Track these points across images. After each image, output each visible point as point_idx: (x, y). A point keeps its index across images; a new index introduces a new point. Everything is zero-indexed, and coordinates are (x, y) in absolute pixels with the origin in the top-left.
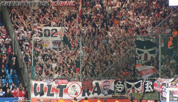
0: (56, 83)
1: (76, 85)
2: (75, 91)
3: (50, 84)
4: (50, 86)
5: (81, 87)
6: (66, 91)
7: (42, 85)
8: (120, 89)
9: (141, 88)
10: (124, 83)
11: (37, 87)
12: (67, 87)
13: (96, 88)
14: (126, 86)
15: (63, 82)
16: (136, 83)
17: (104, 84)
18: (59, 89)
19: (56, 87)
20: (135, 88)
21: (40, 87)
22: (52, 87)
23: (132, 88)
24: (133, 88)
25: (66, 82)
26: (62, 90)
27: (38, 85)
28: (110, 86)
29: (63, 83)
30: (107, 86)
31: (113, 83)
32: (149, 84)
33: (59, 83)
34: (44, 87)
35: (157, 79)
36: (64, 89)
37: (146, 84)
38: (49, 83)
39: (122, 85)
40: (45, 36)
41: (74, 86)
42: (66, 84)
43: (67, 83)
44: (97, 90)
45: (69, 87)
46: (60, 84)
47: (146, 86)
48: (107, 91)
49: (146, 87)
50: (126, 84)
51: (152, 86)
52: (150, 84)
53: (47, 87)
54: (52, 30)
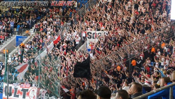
1: (35, 89)
2: (33, 94)
3: (16, 87)
12: (28, 91)
15: (26, 87)
18: (23, 92)
19: (21, 90)
22: (18, 90)
40: (93, 38)
41: (33, 91)
45: (30, 91)
53: (14, 89)
54: (98, 34)
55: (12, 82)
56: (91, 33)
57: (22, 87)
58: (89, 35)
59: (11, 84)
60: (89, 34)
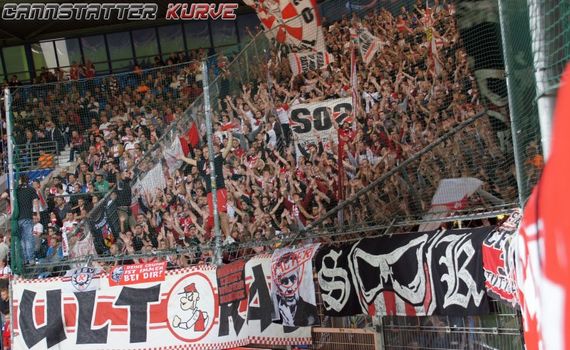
0: (112, 284)
1: (198, 281)
2: (194, 308)
3: (87, 288)
4: (86, 298)
5: (216, 292)
6: (161, 315)
7: (54, 297)
8: (336, 294)
9: (423, 285)
10: (349, 257)
11: (35, 304)
12: (161, 297)
13: (257, 295)
14: (357, 279)
15: (141, 276)
16: (397, 254)
17: (279, 271)
18: (128, 307)
19: (114, 301)
20: (396, 285)
21: (45, 304)
22: (97, 300)
23: (380, 286)
24: (388, 287)
25: (155, 274)
26: (141, 309)
27: (36, 298)
28: (299, 283)
29: (141, 280)
30: (290, 283)
31: (309, 266)
32: (457, 255)
33: (126, 279)
34: (63, 302)
35: (506, 218)
36: (149, 304)
37: (442, 260)
38: (81, 284)
39: (341, 272)
40: (319, 127)
41: (191, 289)
42: (157, 283)
43: (162, 278)
44: (258, 305)
45: (169, 295)
46: (130, 282)
47: (444, 269)
48: (292, 309)
49: (444, 278)
50: (356, 266)
51: (476, 269)
52: (463, 256)
53: (76, 302)
54: (337, 108)
55: (55, 269)
56: (305, 112)
57: (122, 282)
58: (300, 121)
59: (55, 275)
60: (301, 116)
